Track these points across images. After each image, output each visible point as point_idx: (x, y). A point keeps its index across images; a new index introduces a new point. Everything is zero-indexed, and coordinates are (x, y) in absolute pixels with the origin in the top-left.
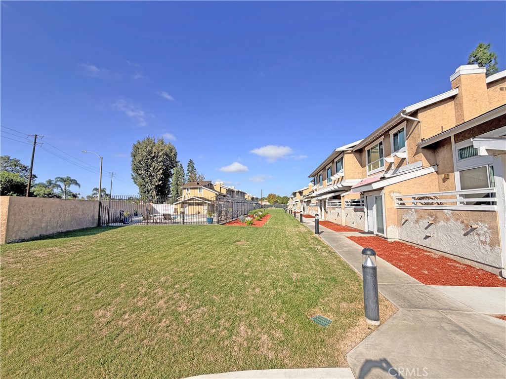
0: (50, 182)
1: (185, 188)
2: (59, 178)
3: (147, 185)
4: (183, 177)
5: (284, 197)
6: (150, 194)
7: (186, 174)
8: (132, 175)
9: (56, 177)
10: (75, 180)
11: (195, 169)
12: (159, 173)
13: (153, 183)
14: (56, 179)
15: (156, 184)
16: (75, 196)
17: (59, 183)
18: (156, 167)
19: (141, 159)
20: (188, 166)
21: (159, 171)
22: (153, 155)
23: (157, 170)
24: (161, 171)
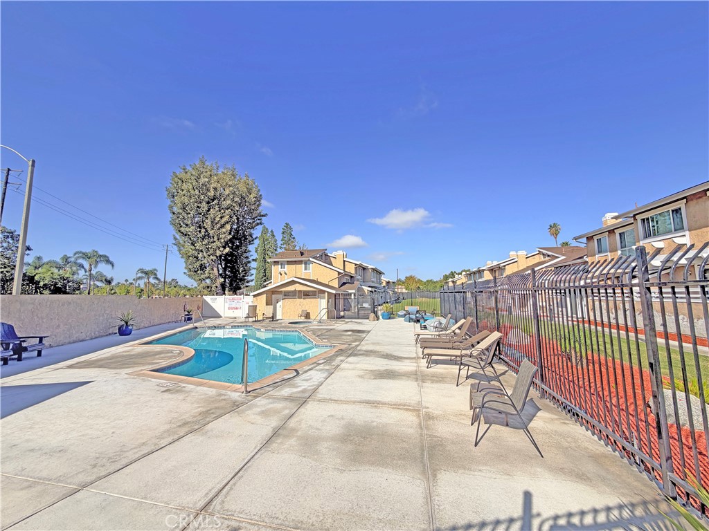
0: (66, 260)
1: (276, 263)
2: (80, 252)
3: (200, 256)
4: (276, 250)
5: (428, 281)
6: (207, 275)
7: (279, 245)
8: (175, 238)
9: (75, 251)
10: (105, 256)
11: (294, 238)
12: (224, 230)
13: (211, 251)
14: (75, 254)
15: (218, 253)
16: (109, 282)
17: (80, 261)
18: (217, 219)
19: (186, 200)
20: (283, 233)
21: (222, 226)
22: (211, 194)
23: (219, 225)
24: (228, 227)
